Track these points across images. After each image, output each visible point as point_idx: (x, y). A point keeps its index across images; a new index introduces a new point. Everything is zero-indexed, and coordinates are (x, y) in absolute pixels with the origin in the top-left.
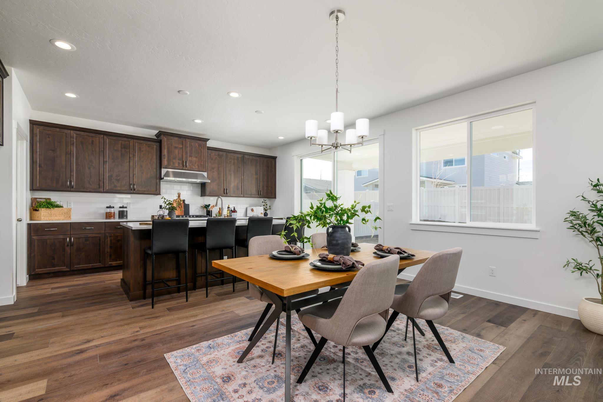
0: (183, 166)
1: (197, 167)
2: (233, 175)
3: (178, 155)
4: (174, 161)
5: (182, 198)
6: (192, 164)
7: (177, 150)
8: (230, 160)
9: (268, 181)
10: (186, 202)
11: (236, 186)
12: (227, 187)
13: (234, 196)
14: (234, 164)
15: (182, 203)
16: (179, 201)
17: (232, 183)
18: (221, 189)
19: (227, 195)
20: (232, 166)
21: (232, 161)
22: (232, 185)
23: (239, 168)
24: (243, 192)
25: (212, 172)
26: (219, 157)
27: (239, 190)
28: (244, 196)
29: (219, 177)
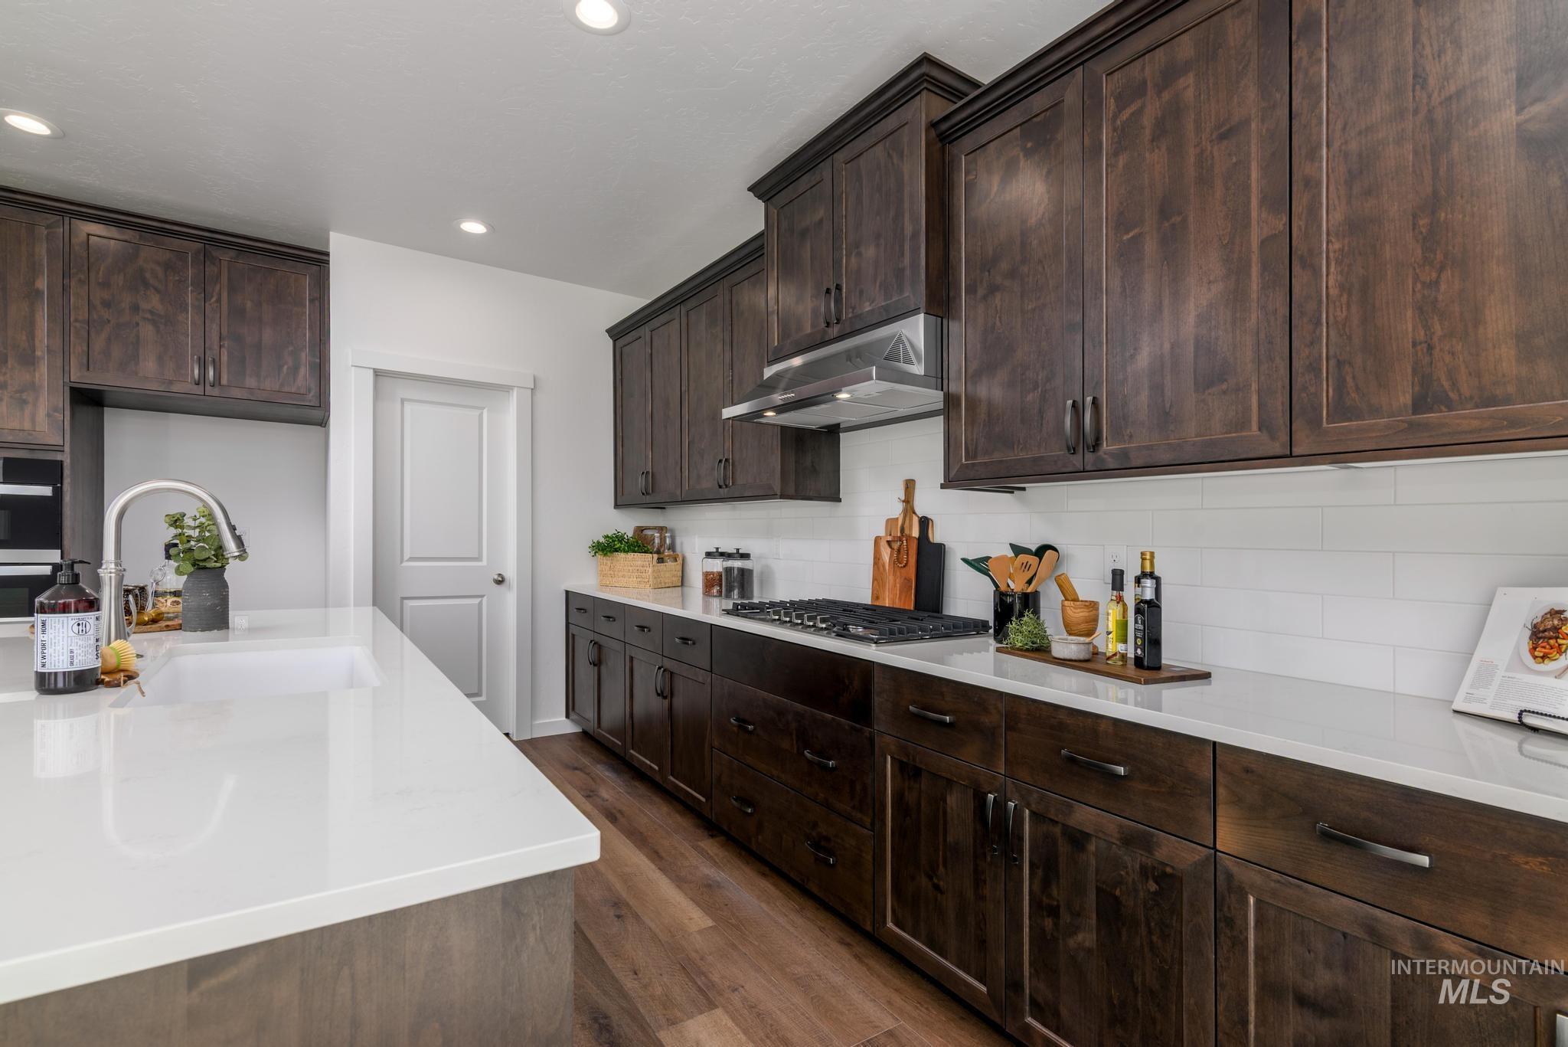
0: (833, 323)
1: (879, 299)
2: (1151, 246)
4: (800, 309)
5: (920, 506)
6: (861, 292)
10: (937, 536)
11: (1190, 349)
12: (1099, 384)
13: (1166, 457)
14: (1161, 130)
15: (909, 538)
16: (905, 526)
17: (1145, 338)
18: (1041, 412)
19: (1089, 456)
20: (1147, 155)
21: (1140, 112)
22: (1139, 357)
23: (1228, 133)
24: (1279, 402)
25: (985, 298)
26: (1029, 145)
27: (1224, 386)
28: (1296, 451)
29: (1034, 310)
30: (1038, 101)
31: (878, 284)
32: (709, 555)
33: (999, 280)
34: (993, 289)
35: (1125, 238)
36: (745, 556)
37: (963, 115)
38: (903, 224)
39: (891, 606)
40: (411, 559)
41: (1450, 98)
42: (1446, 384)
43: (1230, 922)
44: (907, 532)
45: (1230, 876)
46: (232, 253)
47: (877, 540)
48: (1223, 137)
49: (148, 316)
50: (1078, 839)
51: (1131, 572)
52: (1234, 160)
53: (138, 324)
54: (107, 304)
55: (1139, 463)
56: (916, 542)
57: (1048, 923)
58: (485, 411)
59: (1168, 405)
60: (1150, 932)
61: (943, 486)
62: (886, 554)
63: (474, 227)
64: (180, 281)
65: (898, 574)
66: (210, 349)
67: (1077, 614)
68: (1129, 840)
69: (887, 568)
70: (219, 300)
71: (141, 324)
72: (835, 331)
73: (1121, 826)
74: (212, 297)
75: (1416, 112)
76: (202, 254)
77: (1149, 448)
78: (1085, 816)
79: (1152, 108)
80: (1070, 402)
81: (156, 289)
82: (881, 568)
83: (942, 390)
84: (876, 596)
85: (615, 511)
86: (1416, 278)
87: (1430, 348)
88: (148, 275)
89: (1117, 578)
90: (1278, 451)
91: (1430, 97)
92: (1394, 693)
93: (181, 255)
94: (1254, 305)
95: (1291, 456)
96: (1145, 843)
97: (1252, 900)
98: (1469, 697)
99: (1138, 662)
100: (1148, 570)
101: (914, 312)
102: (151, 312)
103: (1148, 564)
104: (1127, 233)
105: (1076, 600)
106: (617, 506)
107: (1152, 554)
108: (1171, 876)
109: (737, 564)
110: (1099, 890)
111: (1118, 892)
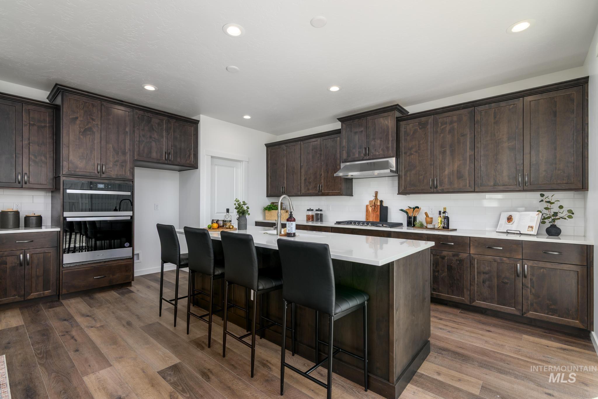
0: (367, 155)
1: (381, 152)
2: (448, 152)
3: (358, 141)
4: (354, 151)
5: (380, 198)
6: (375, 150)
7: (357, 136)
8: (443, 127)
9: (555, 149)
10: (385, 205)
11: (456, 172)
12: (437, 176)
13: (451, 191)
14: (450, 132)
15: (377, 205)
16: (375, 202)
17: (447, 169)
18: (423, 180)
19: (435, 189)
20: (447, 135)
21: (446, 127)
22: (446, 172)
23: (463, 135)
24: (472, 183)
25: (409, 156)
26: (420, 127)
27: (462, 179)
28: (475, 191)
29: (421, 160)
30: (423, 119)
31: (381, 149)
32: (308, 210)
33: (412, 152)
34: (411, 154)
35: (443, 150)
36: (321, 210)
37: (405, 117)
38: (389, 138)
39: (372, 221)
40: (217, 213)
41: (499, 139)
42: (498, 182)
43: (472, 264)
44: (376, 204)
45: (472, 257)
46: (175, 120)
47: (367, 206)
48: (462, 136)
49: (154, 140)
50: (443, 258)
51: (442, 211)
52: (464, 140)
53: (151, 142)
54: (144, 136)
55: (446, 191)
56: (379, 206)
57: (437, 274)
58: (235, 168)
59: (451, 181)
60: (458, 270)
61: (398, 194)
62: (370, 209)
63: (247, 117)
64: (162, 129)
65: (374, 214)
66: (169, 150)
67: (429, 220)
68: (454, 256)
69: (371, 212)
70: (171, 135)
71: (152, 142)
72: (367, 158)
73: (452, 253)
74: (170, 134)
75: (494, 140)
76: (167, 120)
77: (448, 189)
78: (445, 253)
79: (448, 128)
80: (431, 179)
81: (155, 131)
82: (369, 213)
83: (397, 173)
84: (367, 218)
85: (266, 198)
86: (494, 166)
87: (496, 176)
88: (154, 127)
89: (440, 212)
90: (472, 190)
91: (496, 138)
92: (485, 231)
93: (162, 120)
94: (468, 166)
95: (474, 191)
96: (457, 255)
97: (476, 260)
98: (499, 229)
99: (443, 227)
100: (445, 211)
101: (393, 157)
102: (154, 138)
103: (445, 210)
104: (443, 149)
105: (429, 217)
106: (267, 196)
107: (446, 208)
108: (462, 260)
109: (319, 212)
110: (448, 265)
111: (451, 265)
